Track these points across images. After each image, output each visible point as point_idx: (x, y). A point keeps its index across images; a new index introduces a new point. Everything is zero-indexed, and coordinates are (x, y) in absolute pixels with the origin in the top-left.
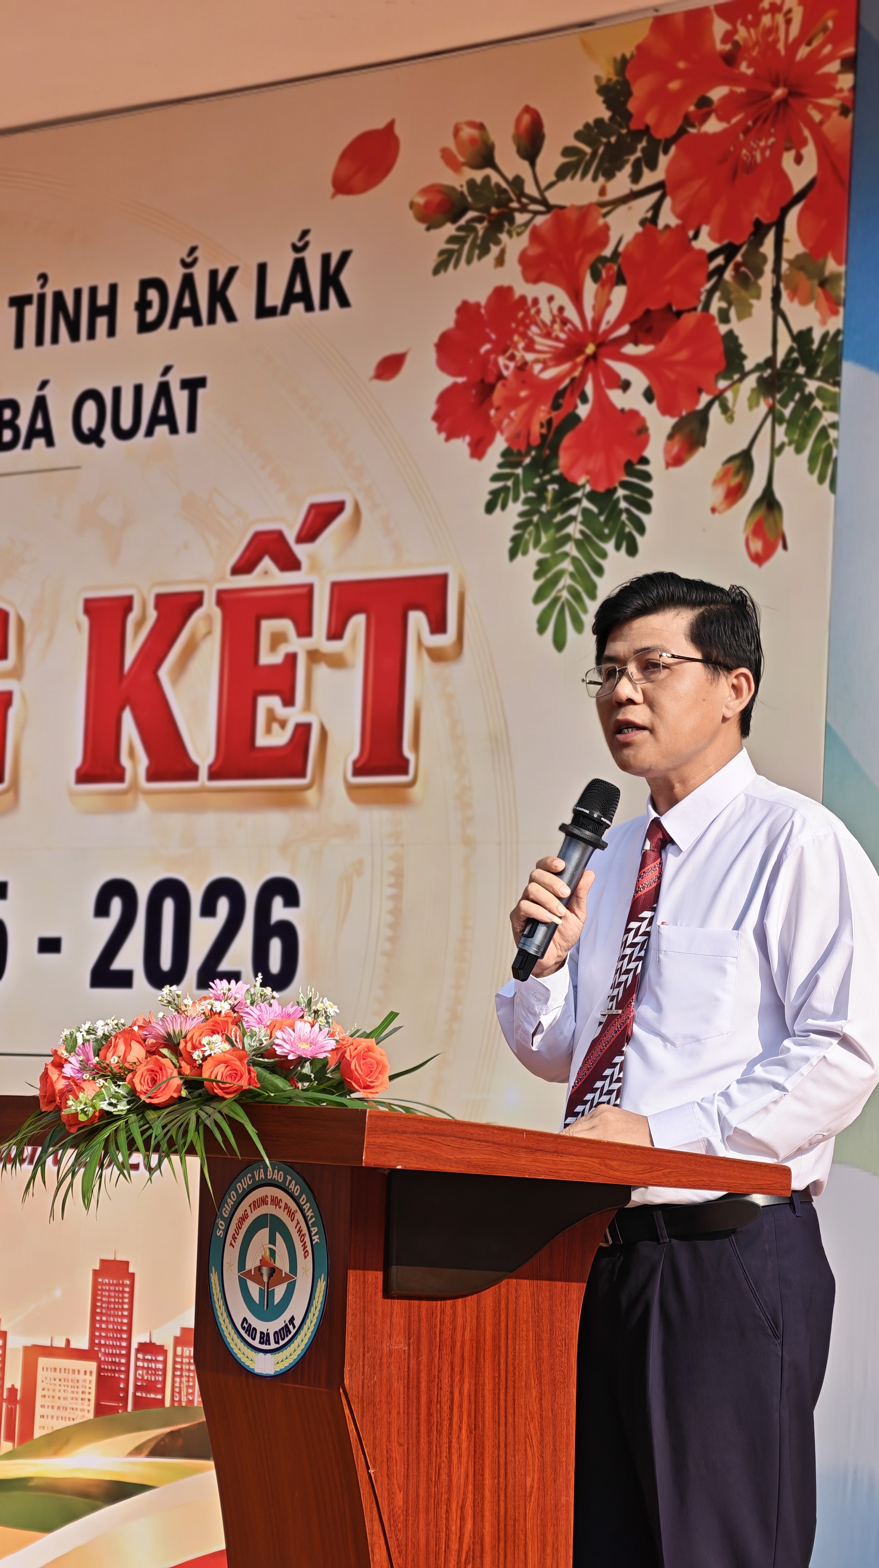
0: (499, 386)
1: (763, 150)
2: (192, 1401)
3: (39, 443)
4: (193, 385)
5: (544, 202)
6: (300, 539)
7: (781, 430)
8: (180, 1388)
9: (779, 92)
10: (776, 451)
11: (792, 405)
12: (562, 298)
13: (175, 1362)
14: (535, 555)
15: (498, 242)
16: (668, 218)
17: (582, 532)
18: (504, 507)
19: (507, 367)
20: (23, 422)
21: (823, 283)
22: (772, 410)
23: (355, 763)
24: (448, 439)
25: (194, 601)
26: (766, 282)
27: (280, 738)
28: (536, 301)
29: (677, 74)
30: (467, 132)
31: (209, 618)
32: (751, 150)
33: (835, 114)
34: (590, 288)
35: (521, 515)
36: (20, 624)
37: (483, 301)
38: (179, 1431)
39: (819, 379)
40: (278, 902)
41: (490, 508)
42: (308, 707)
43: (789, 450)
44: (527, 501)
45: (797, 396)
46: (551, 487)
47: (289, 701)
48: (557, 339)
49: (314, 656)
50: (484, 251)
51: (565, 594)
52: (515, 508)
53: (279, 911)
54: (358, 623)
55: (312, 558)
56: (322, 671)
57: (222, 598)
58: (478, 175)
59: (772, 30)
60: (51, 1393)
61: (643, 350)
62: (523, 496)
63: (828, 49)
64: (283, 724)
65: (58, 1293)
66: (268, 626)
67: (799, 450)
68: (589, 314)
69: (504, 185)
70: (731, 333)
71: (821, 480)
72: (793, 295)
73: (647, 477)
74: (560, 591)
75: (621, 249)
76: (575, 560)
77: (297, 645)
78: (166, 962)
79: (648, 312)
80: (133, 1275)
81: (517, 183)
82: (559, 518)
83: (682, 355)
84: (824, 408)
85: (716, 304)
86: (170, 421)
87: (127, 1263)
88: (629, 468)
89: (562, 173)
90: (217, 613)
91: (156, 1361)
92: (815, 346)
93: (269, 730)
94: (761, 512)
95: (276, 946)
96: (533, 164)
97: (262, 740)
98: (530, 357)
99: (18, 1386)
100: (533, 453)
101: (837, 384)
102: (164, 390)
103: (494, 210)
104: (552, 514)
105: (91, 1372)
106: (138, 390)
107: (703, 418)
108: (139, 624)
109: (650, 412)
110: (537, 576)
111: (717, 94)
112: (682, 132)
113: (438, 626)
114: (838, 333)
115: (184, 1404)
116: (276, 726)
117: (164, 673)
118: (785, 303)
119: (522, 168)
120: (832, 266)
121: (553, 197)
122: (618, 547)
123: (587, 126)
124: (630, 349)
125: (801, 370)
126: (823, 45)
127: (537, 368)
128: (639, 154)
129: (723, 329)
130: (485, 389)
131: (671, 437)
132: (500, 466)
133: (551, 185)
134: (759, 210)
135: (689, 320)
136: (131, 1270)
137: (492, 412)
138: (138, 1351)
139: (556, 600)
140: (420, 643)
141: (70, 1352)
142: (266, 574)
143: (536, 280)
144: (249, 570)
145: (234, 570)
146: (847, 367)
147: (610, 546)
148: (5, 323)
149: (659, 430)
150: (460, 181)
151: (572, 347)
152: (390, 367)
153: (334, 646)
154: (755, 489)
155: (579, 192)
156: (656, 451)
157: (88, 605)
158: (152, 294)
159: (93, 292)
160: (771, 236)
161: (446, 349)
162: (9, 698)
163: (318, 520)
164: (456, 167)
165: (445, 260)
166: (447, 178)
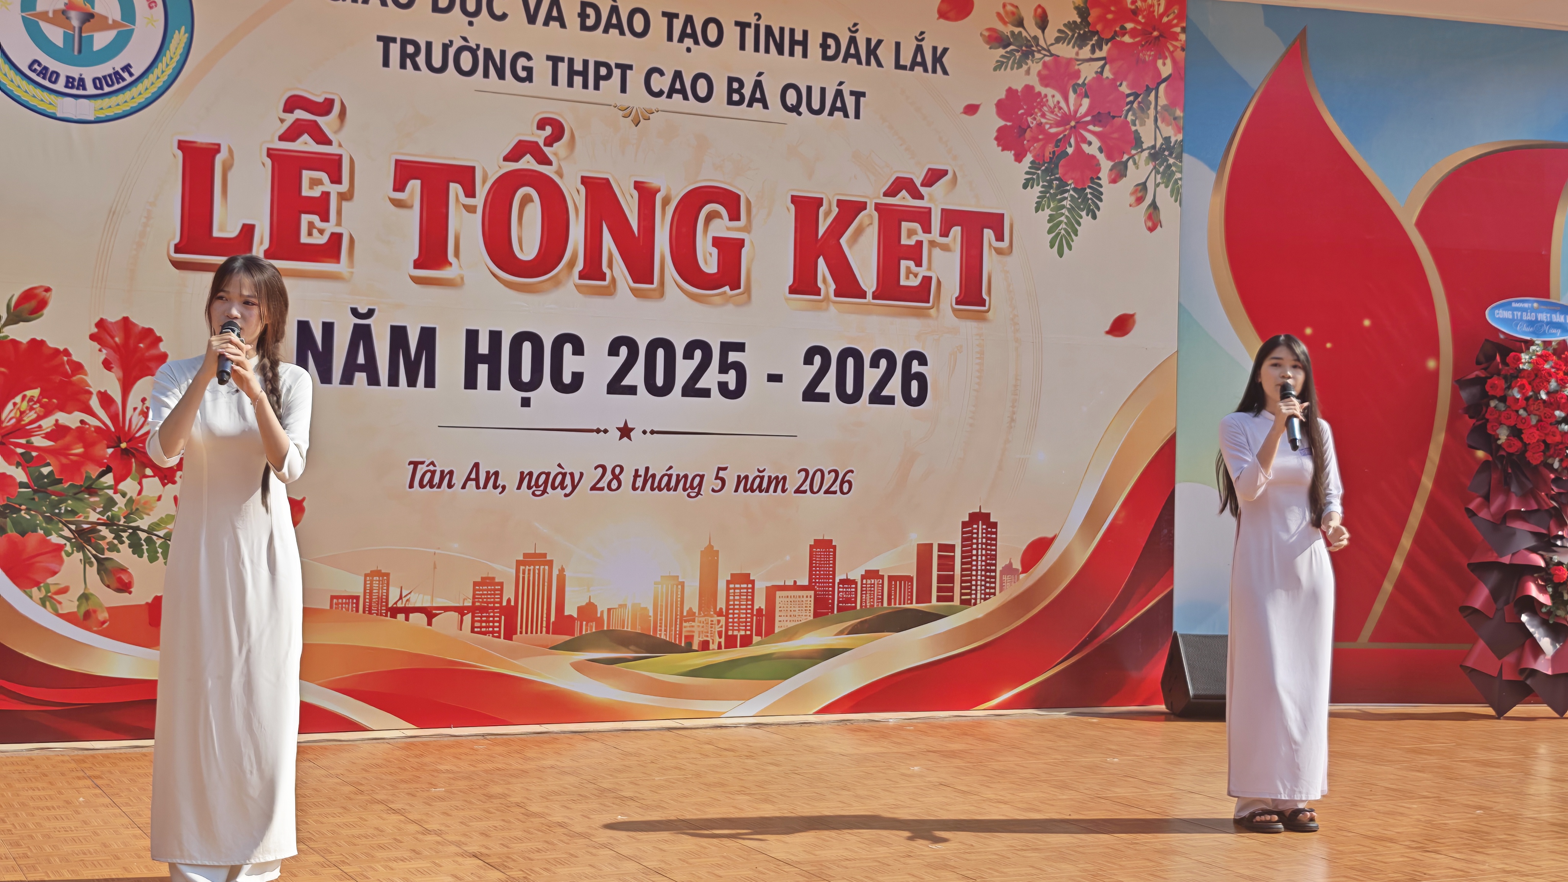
0: (1028, 130)
1: (1150, 56)
2: (873, 605)
3: (758, 106)
4: (858, 95)
5: (1049, 51)
6: (923, 185)
7: (1159, 176)
8: (866, 599)
9: (1155, 33)
10: (1157, 185)
11: (1163, 167)
12: (1059, 97)
13: (862, 587)
14: (1048, 212)
15: (1027, 64)
16: (1107, 73)
17: (1070, 205)
18: (1032, 187)
19: (1032, 123)
20: (747, 92)
21: (1175, 119)
22: (1155, 167)
23: (957, 298)
24: (1003, 150)
25: (862, 206)
26: (1152, 112)
27: (915, 282)
28: (1046, 96)
29: (1111, 12)
30: (1009, 8)
31: (870, 216)
32: (1144, 55)
33: (1179, 50)
34: (1072, 96)
35: (1041, 192)
36: (748, 203)
37: (1020, 89)
38: (866, 620)
39: (1174, 158)
40: (915, 363)
41: (1025, 186)
42: (929, 268)
43: (1162, 186)
44: (1043, 186)
45: (1165, 164)
46: (1054, 182)
47: (919, 264)
48: (1056, 115)
49: (932, 244)
50: (1020, 66)
51: (1063, 232)
52: (1037, 189)
53: (916, 367)
54: (956, 231)
55: (930, 195)
56: (936, 252)
57: (878, 207)
58: (1017, 30)
60: (785, 609)
61: (1097, 129)
62: (1041, 184)
63: (1175, 21)
64: (916, 275)
65: (788, 558)
66: (905, 225)
67: (1167, 187)
68: (1072, 108)
69: (1029, 38)
70: (1136, 131)
71: (1176, 201)
72: (1163, 121)
73: (1101, 186)
74: (1059, 230)
75: (1086, 82)
76: (1067, 217)
77: (925, 238)
78: (850, 389)
79: (1099, 112)
80: (835, 546)
81: (1036, 38)
82: (1059, 197)
83: (1115, 135)
84: (1176, 172)
85: (1130, 117)
86: (844, 110)
87: (831, 541)
88: (1092, 180)
89: (1058, 40)
90: (876, 215)
91: (851, 588)
92: (1172, 145)
93: (907, 278)
94: (1151, 210)
95: (914, 385)
96: (1043, 32)
97: (903, 282)
98: (1043, 121)
99: (763, 607)
100: (1046, 165)
101: (1181, 162)
102: (839, 94)
103: (1024, 48)
104: (1056, 195)
105: (811, 597)
106: (823, 91)
107: (1125, 164)
108: (827, 214)
109: (1101, 157)
110: (1049, 221)
111: (1129, 26)
112: (1113, 38)
113: (1000, 237)
114: (1182, 141)
115: (868, 607)
116: (911, 276)
117: (843, 241)
118: (1159, 123)
119: (1039, 33)
120: (1178, 113)
121: (1053, 49)
122: (1088, 215)
123: (1069, 22)
124: (1091, 127)
125: (1166, 153)
126: (1173, 19)
127: (1047, 126)
128: (1093, 42)
129: (1133, 128)
130: (1022, 131)
131: (1111, 170)
132: (1030, 168)
133: (1052, 44)
134: (1148, 81)
135: (1118, 121)
136: (834, 544)
137: (1025, 142)
138: (839, 584)
139: (1059, 234)
140: (990, 245)
141: (796, 587)
142: (904, 199)
143: (1046, 86)
144: (894, 196)
145: (886, 194)
146: (1185, 156)
147: (1084, 214)
148: (732, 34)
149: (1106, 165)
150: (1007, 30)
151: (1064, 120)
152: (972, 109)
153: (943, 240)
154: (1148, 200)
155: (1066, 51)
156: (1104, 175)
157: (795, 200)
158: (830, 41)
159: (792, 31)
160: (1153, 94)
161: (1002, 108)
162: (741, 243)
163: (934, 176)
164: (1005, 23)
165: (999, 66)
166: (1000, 26)
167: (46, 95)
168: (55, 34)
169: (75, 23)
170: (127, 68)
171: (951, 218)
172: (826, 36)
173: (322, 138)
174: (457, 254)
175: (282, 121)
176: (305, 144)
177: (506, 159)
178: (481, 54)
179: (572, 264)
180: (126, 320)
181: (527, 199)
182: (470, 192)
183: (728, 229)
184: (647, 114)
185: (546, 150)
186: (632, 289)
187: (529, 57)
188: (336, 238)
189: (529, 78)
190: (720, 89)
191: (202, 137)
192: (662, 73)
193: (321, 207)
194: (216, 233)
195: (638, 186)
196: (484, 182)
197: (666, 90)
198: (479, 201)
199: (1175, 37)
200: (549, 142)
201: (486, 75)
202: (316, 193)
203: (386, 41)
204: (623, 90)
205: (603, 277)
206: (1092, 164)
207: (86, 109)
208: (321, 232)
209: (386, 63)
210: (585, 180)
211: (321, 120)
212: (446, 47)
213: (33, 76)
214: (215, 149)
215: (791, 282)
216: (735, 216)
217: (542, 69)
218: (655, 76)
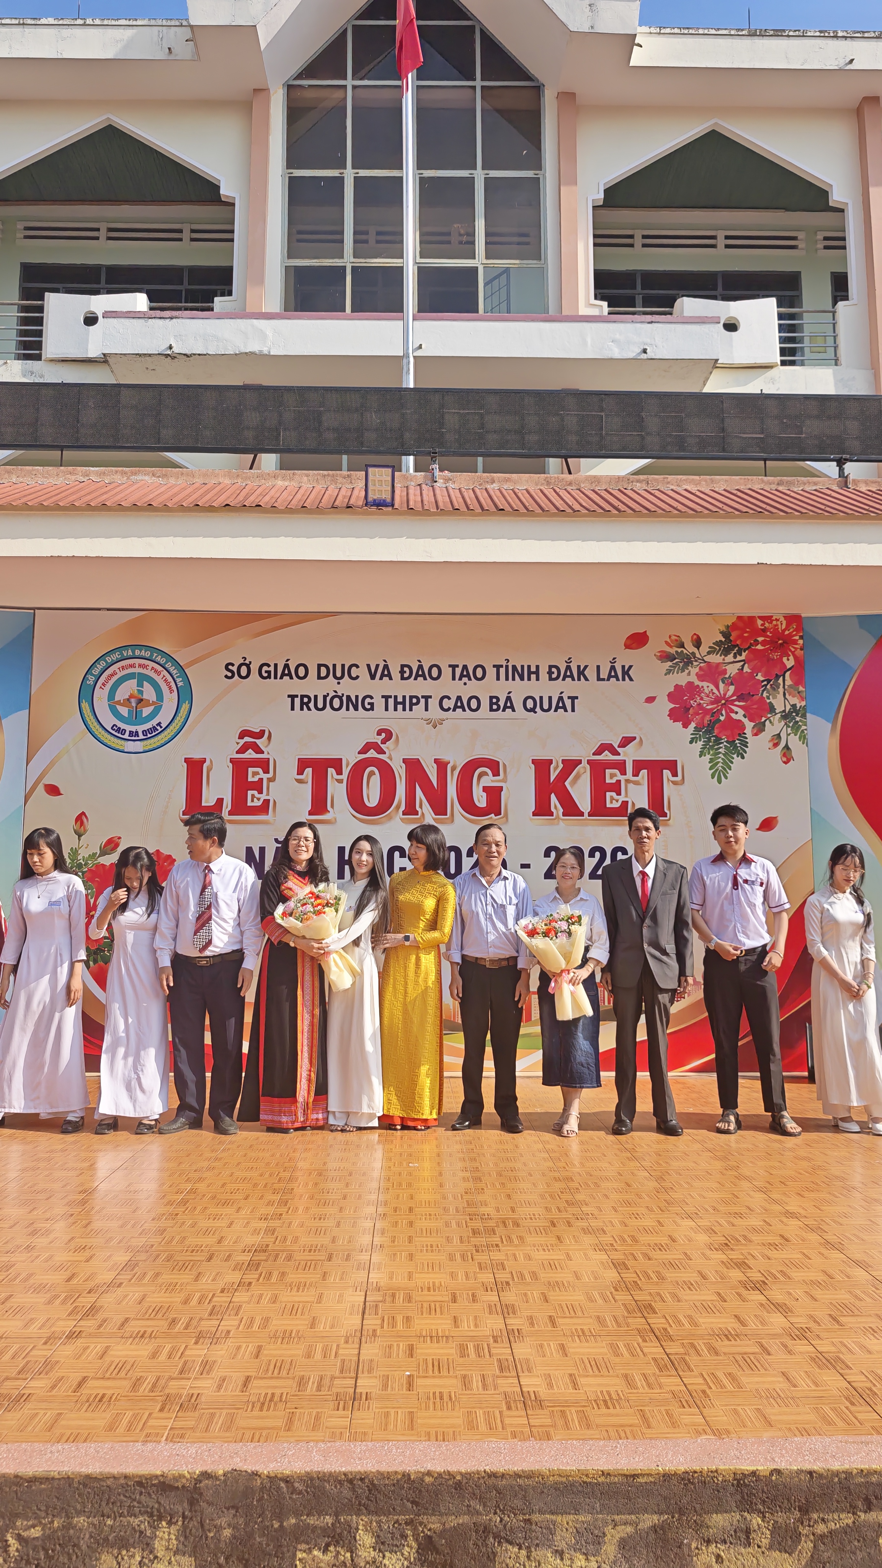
0: (691, 709)
1: (777, 656)
3: (509, 710)
4: (573, 699)
5: (703, 660)
6: (619, 747)
7: (789, 729)
9: (780, 642)
10: (788, 735)
11: (792, 723)
12: (712, 687)
14: (708, 757)
15: (688, 669)
16: (746, 669)
17: (724, 751)
18: (696, 743)
19: (694, 704)
20: (502, 704)
21: (799, 692)
22: (786, 724)
24: (674, 722)
25: (580, 762)
26: (781, 690)
27: (616, 805)
28: (702, 687)
29: (747, 632)
30: (674, 638)
31: (585, 768)
32: (772, 655)
33: (798, 650)
34: (721, 685)
35: (702, 745)
36: (505, 765)
37: (684, 685)
39: (800, 717)
41: (691, 742)
42: (626, 796)
43: (792, 735)
44: (704, 742)
45: (793, 721)
46: (712, 738)
47: (619, 794)
48: (711, 698)
49: (627, 781)
50: (683, 671)
51: (720, 768)
52: (700, 744)
54: (644, 773)
55: (625, 752)
56: (631, 786)
57: (589, 762)
58: (679, 650)
59: (777, 625)
61: (741, 704)
62: (703, 740)
64: (617, 801)
66: (608, 771)
67: (795, 735)
68: (722, 693)
69: (689, 654)
70: (770, 702)
71: (803, 743)
72: (790, 695)
73: (746, 738)
74: (718, 767)
75: (731, 676)
76: (723, 759)
77: (622, 778)
79: (742, 693)
81: (693, 654)
82: (716, 747)
83: (755, 706)
84: (802, 725)
85: (765, 695)
86: (564, 708)
88: (740, 735)
89: (709, 653)
90: (588, 767)
92: (798, 709)
93: (611, 802)
94: (785, 751)
96: (698, 649)
97: (608, 806)
98: (702, 702)
100: (705, 728)
101: (805, 719)
102: (561, 699)
103: (685, 660)
104: (714, 746)
106: (550, 698)
107: (763, 724)
108: (555, 769)
109: (746, 721)
110: (710, 763)
111: (760, 639)
112: (749, 647)
113: (675, 774)
114: (804, 706)
116: (614, 801)
117: (567, 783)
118: (787, 696)
119: (695, 650)
120: (801, 688)
121: (706, 659)
122: (738, 757)
123: (717, 641)
124: (737, 703)
125: (794, 714)
126: (793, 632)
127: (705, 705)
128: (735, 651)
129: (768, 701)
130: (687, 710)
131: (753, 728)
132: (694, 731)
133: (705, 656)
134: (777, 671)
135: (756, 698)
137: (690, 716)
139: (717, 770)
140: (668, 779)
142: (607, 756)
143: (702, 681)
144: (600, 754)
145: (594, 754)
146: (808, 715)
147: (735, 756)
148: (491, 672)
149: (749, 725)
150: (673, 651)
151: (717, 700)
152: (650, 700)
153: (635, 778)
154: (783, 744)
155: (715, 659)
156: (748, 731)
157: (534, 761)
158: (554, 670)
159: (529, 667)
160: (781, 678)
161: (671, 697)
162: (501, 788)
163: (626, 741)
164: (671, 647)
165: (669, 672)
166: (668, 649)
167: (119, 741)
168: (124, 711)
169: (134, 705)
170: (159, 724)
171: (639, 765)
172: (550, 667)
173: (259, 751)
174: (332, 806)
175: (238, 743)
176: (250, 754)
177: (359, 753)
178: (344, 699)
179: (398, 807)
180: (158, 851)
181: (372, 774)
182: (339, 772)
183: (492, 781)
184: (441, 722)
185: (382, 746)
186: (434, 819)
187: (371, 698)
188: (267, 802)
189: (372, 709)
190: (485, 703)
191: (196, 755)
192: (449, 698)
193: (258, 786)
194: (203, 804)
195: (436, 761)
196: (347, 766)
197: (452, 707)
198: (344, 776)
199: (795, 642)
200: (384, 742)
201: (348, 709)
202: (256, 779)
203: (293, 697)
204: (427, 709)
205: (416, 813)
206: (739, 726)
207: (139, 746)
208: (259, 799)
209: (293, 709)
210: (404, 761)
211: (258, 741)
212: (325, 697)
213: (113, 732)
214: (204, 761)
215: (533, 809)
216: (496, 773)
217: (379, 703)
218: (445, 700)
